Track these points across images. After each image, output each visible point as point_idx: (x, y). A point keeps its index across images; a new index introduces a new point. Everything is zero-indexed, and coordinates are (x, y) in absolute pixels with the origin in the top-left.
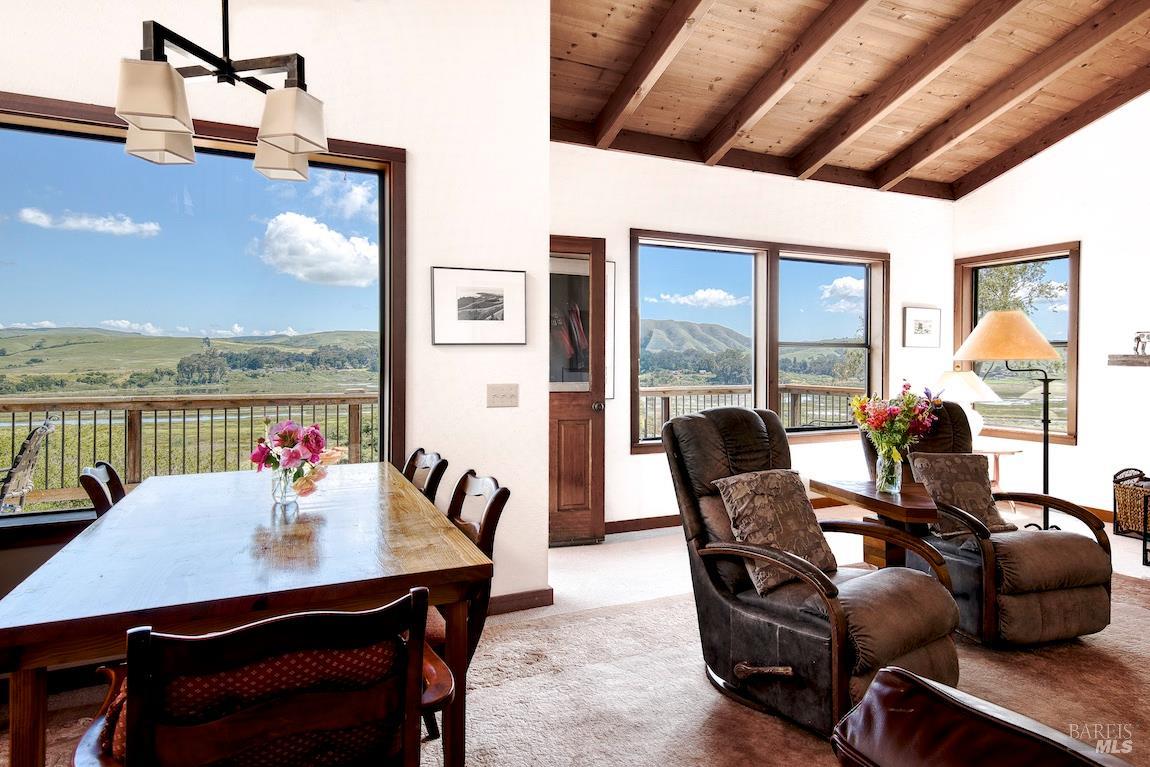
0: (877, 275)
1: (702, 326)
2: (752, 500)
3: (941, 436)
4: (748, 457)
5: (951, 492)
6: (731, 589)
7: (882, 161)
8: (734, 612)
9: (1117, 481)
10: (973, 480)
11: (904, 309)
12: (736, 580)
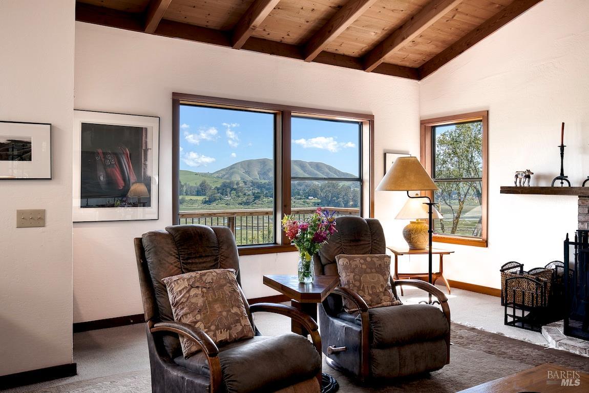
0: (366, 129)
1: (311, 164)
2: (188, 291)
3: (362, 243)
4: (197, 261)
5: (360, 281)
6: (171, 355)
7: (366, 51)
8: (167, 371)
9: (502, 271)
10: (377, 272)
11: (385, 155)
12: (174, 348)
